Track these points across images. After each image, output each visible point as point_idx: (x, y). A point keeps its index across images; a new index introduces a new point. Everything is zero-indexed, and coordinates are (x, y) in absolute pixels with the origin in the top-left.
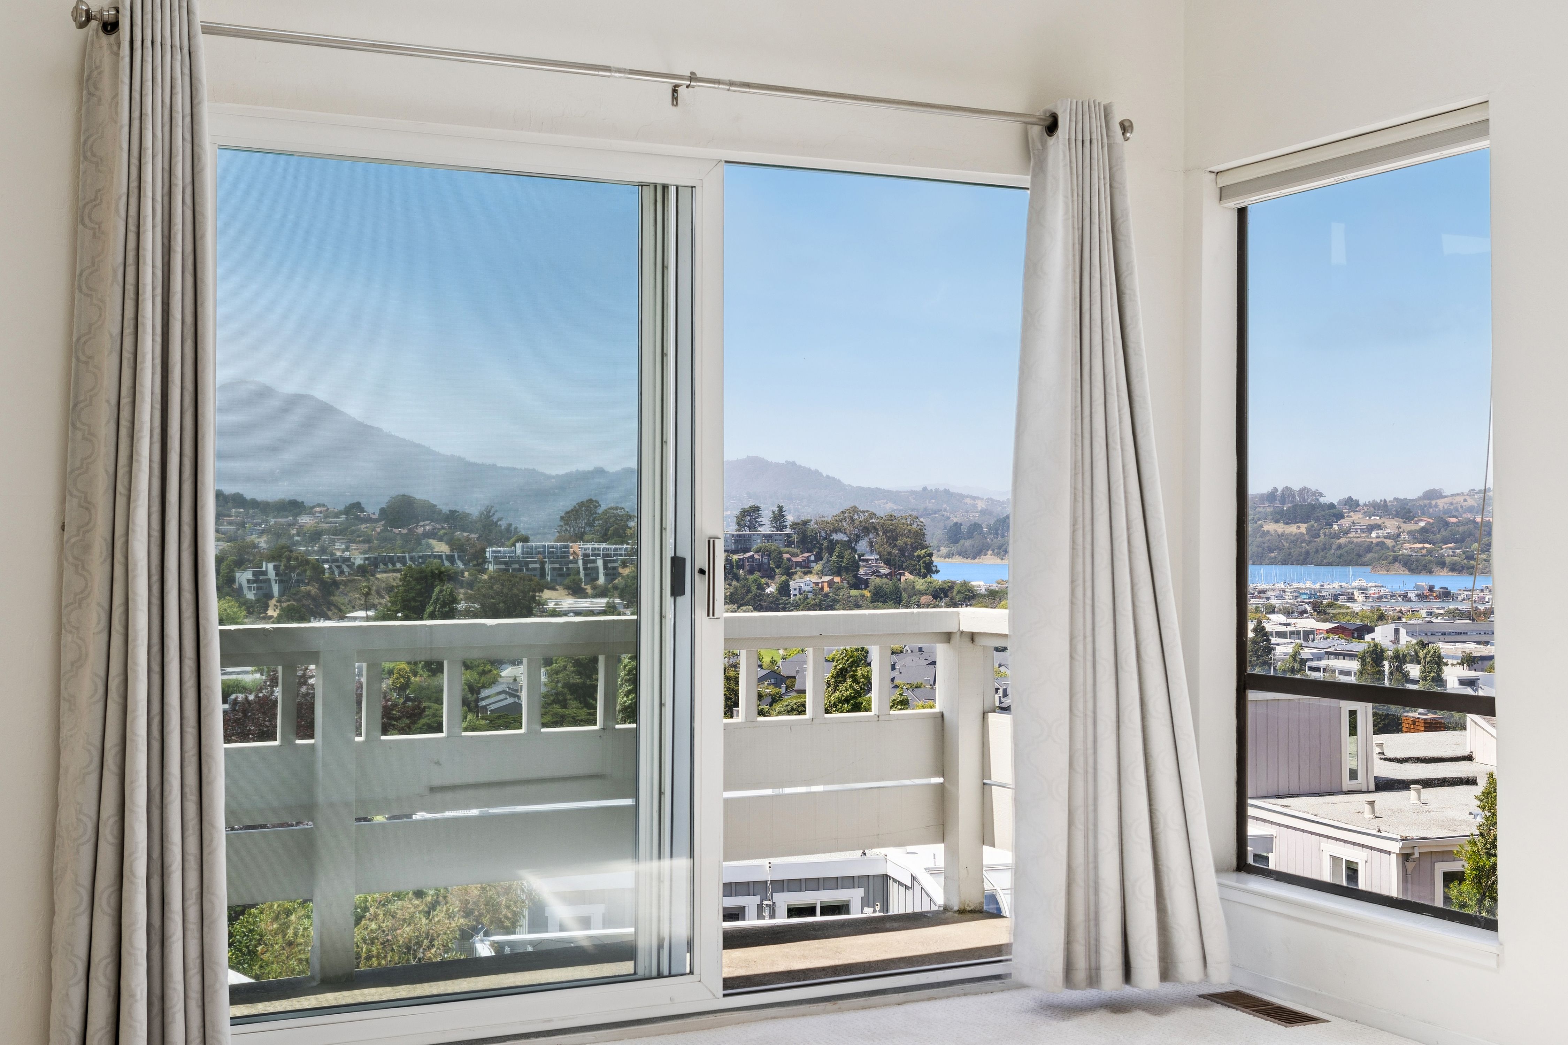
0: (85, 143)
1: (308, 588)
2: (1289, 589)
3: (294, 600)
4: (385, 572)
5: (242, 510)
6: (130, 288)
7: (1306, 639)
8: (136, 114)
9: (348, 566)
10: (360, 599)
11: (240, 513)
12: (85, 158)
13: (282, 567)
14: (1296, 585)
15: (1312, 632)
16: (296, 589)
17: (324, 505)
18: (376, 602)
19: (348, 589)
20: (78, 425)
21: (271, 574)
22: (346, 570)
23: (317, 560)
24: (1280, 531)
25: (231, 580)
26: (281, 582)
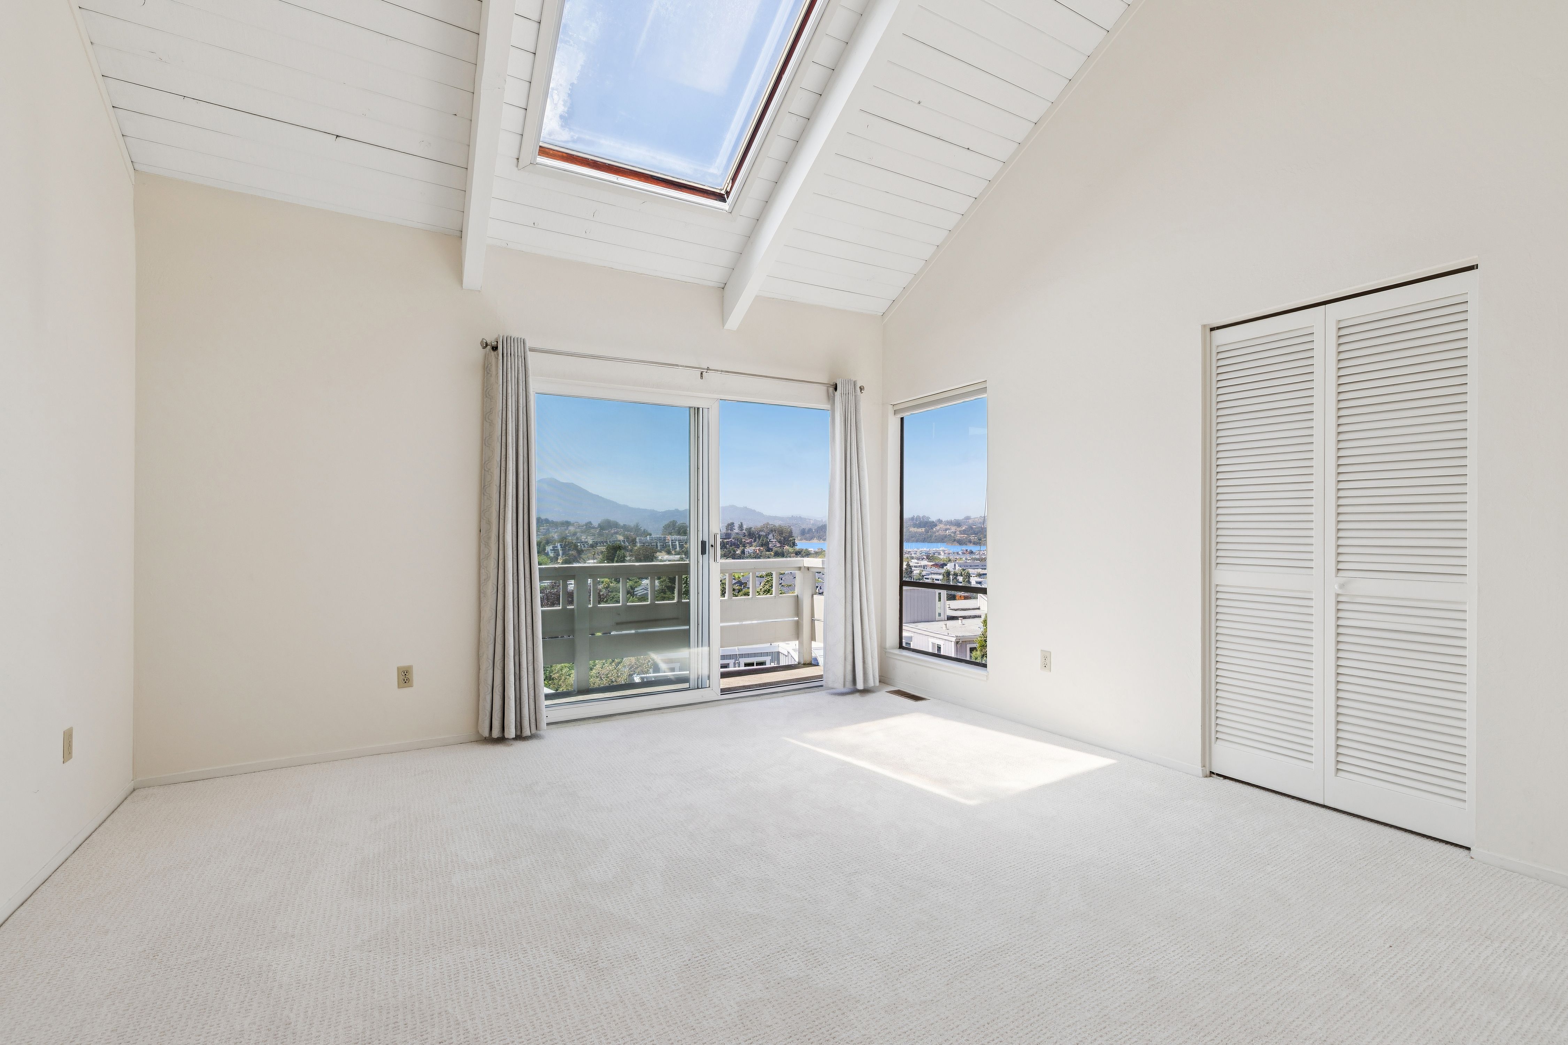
0: (486, 391)
1: (572, 552)
2: (919, 551)
4: (600, 546)
6: (504, 444)
7: (924, 568)
8: (505, 381)
9: (587, 544)
11: (546, 525)
12: (486, 396)
13: (563, 545)
14: (921, 549)
15: (926, 566)
16: (568, 552)
17: (578, 523)
18: (597, 557)
19: (587, 552)
20: (485, 494)
21: (559, 547)
22: (586, 546)
23: (576, 542)
24: (915, 531)
25: (545, 549)
26: (562, 550)
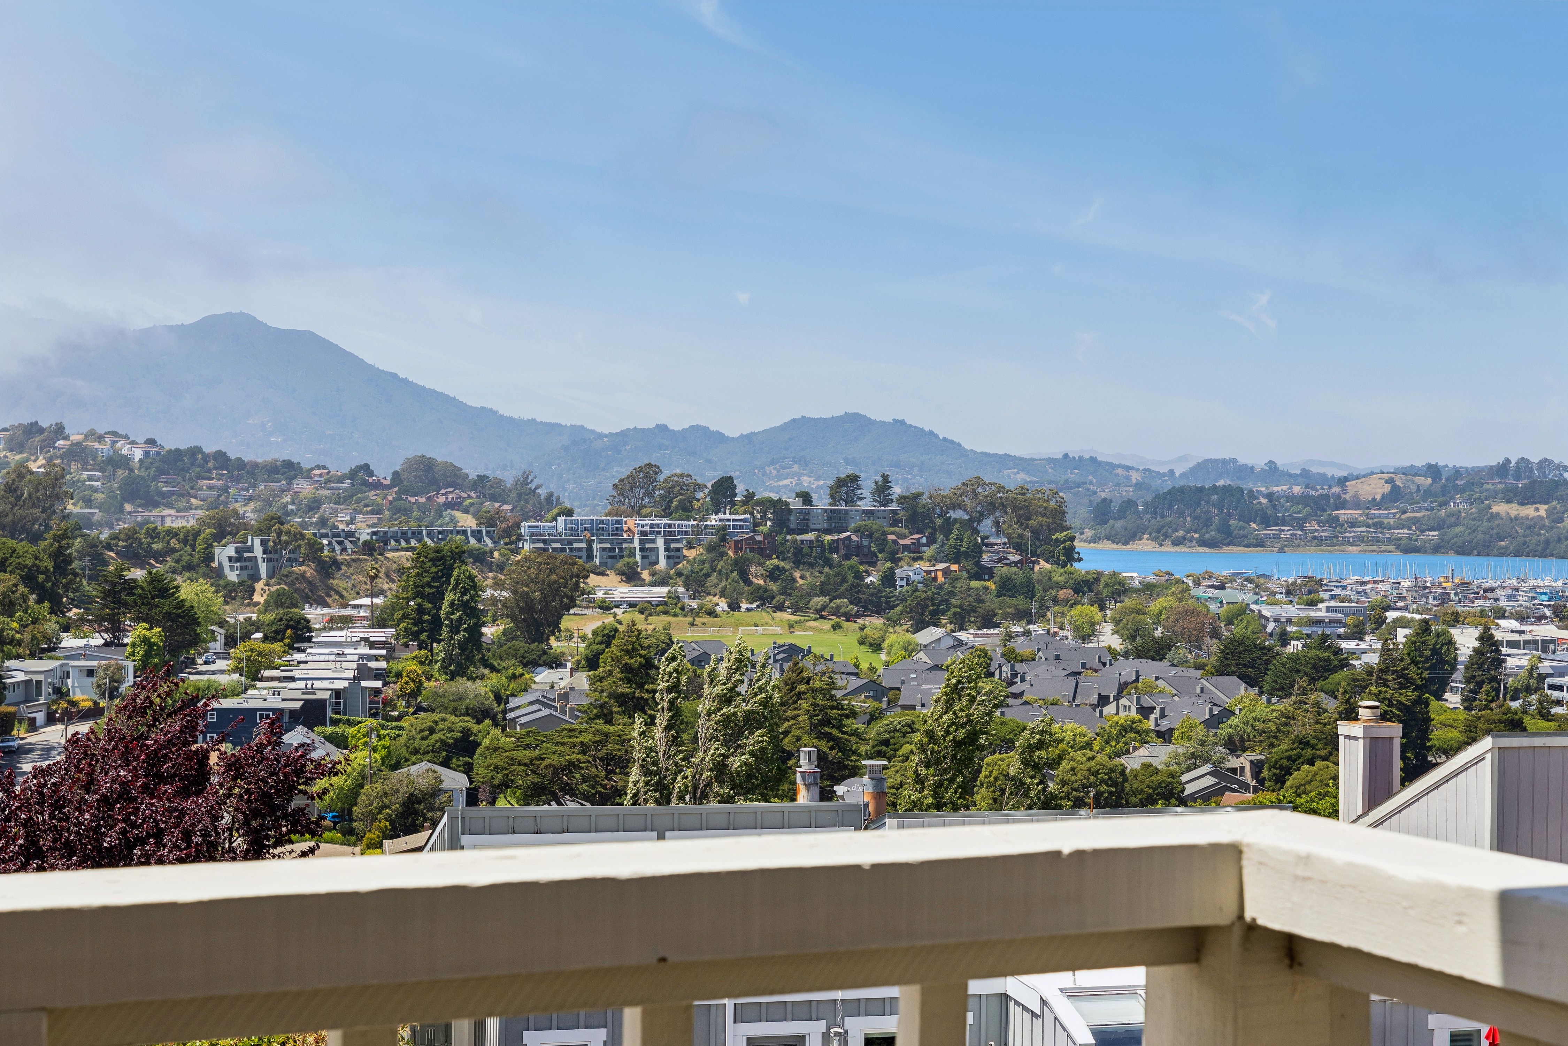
1: (303, 568)
2: (1525, 586)
3: (285, 584)
4: (397, 550)
5: (225, 472)
7: (1545, 649)
9: (351, 542)
10: (365, 583)
11: (223, 475)
13: (271, 544)
14: (1532, 582)
15: (1553, 641)
16: (289, 569)
17: (324, 467)
18: (386, 587)
19: (351, 571)
21: (258, 551)
22: (349, 547)
23: (315, 535)
24: (1513, 513)
25: (210, 558)
26: (269, 560)
